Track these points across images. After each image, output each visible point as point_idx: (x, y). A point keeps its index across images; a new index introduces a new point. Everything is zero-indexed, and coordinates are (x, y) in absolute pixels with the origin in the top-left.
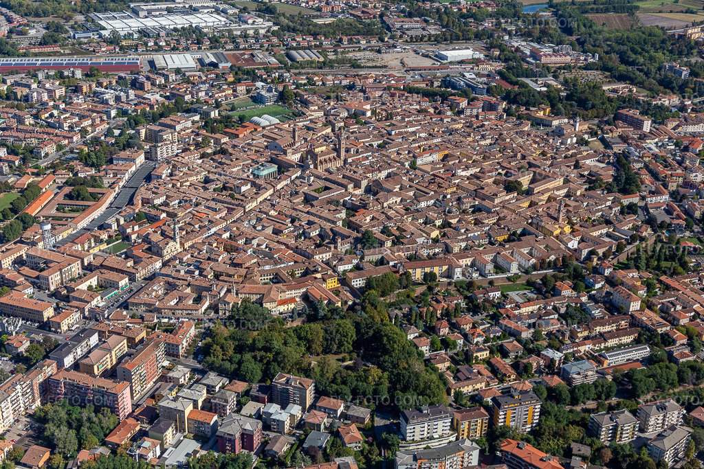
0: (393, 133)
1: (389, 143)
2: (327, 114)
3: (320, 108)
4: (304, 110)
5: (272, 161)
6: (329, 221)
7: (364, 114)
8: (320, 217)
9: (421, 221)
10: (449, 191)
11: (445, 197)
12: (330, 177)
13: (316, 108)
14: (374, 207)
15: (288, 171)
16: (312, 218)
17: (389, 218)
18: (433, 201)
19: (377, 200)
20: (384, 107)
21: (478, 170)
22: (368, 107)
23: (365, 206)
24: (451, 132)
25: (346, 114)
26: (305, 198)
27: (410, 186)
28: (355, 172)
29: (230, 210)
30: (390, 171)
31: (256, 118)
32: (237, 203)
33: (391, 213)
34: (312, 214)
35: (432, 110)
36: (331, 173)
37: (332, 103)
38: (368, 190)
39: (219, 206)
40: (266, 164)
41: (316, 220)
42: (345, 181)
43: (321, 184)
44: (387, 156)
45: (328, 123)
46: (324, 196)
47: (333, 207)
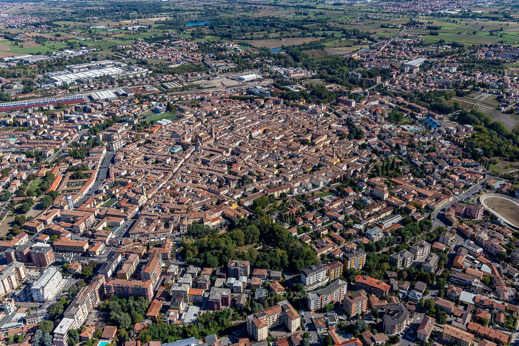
0: (235, 121)
1: (234, 127)
2: (195, 115)
3: (191, 112)
4: (183, 114)
5: (177, 144)
6: (220, 172)
7: (215, 113)
8: (215, 171)
9: (266, 166)
10: (274, 148)
11: (273, 152)
12: (212, 149)
13: (189, 112)
14: (240, 162)
15: (188, 148)
16: (211, 172)
17: (250, 167)
18: (268, 155)
19: (240, 158)
20: (223, 108)
21: (283, 136)
22: (215, 109)
23: (235, 162)
24: (263, 117)
25: (205, 114)
26: (202, 162)
27: (254, 148)
28: (223, 144)
29: (166, 174)
30: (240, 141)
31: (159, 121)
32: (168, 169)
33: (250, 164)
34: (210, 170)
35: (248, 107)
36: (212, 147)
37: (196, 109)
38: (233, 153)
39: (159, 172)
40: (175, 146)
41: (214, 173)
42: (221, 150)
43: (208, 153)
44: (236, 134)
45: (198, 120)
46: (212, 159)
47: (220, 165)
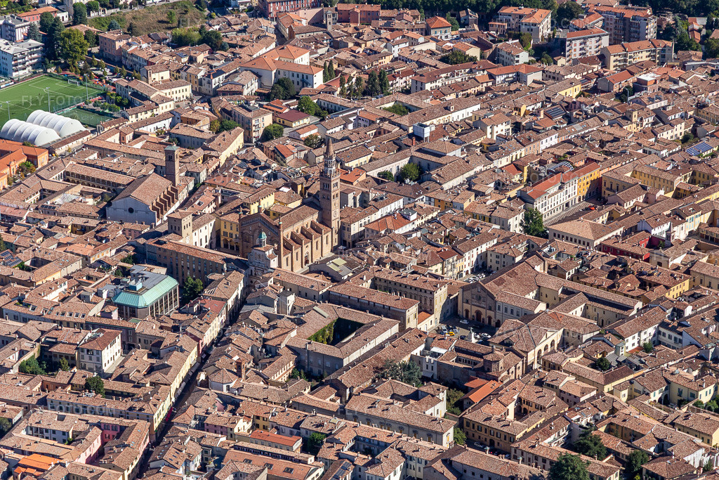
0: (427, 133)
1: (430, 166)
2: (204, 94)
3: (178, 75)
4: (139, 85)
5: (141, 256)
6: (415, 431)
7: (306, 81)
8: (385, 423)
10: (677, 292)
11: (677, 312)
12: (338, 289)
13: (166, 75)
15: (207, 283)
16: (366, 431)
18: (651, 330)
19: (507, 345)
20: (344, 55)
22: (304, 59)
23: (485, 371)
24: (569, 112)
25: (254, 87)
26: (299, 365)
28: (394, 265)
29: (115, 435)
30: (483, 248)
32: (123, 405)
34: (356, 417)
35: (474, 52)
36: (335, 278)
37: (201, 58)
38: (452, 316)
39: (73, 423)
40: (137, 268)
41: (382, 435)
42: (390, 300)
43: (323, 316)
44: (451, 205)
45: (226, 122)
46: (353, 352)
47: (406, 389)
